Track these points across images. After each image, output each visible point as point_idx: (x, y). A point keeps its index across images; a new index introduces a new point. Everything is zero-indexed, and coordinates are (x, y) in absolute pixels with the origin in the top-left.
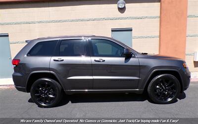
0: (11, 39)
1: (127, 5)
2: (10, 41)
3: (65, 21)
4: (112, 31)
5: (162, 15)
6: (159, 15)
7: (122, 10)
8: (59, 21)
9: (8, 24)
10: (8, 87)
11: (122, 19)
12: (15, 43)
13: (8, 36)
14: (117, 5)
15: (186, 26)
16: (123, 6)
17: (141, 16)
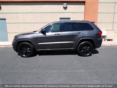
0: (7, 21)
1: (68, 6)
2: (7, 22)
3: (36, 13)
4: (60, 19)
5: (86, 11)
6: (84, 12)
7: (65, 8)
8: (33, 13)
9: (6, 13)
10: (5, 46)
11: (65, 13)
12: (9, 23)
13: (5, 19)
14: (63, 6)
15: (97, 18)
16: (66, 6)
17: (75, 12)
